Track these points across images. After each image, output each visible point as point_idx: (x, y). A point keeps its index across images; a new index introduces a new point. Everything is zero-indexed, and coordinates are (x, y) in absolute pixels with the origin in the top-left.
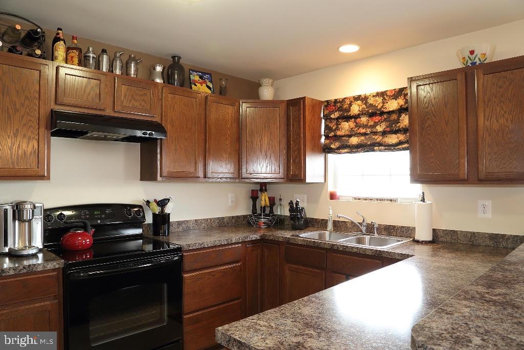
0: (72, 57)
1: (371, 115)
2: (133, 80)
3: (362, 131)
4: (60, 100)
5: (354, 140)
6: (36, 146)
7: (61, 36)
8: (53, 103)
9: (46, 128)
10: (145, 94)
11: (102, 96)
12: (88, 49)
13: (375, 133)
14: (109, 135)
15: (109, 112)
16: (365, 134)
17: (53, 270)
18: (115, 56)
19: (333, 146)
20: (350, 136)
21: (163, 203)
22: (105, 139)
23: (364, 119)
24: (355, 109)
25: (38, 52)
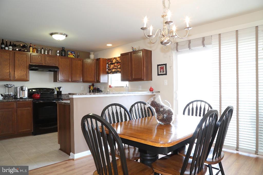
0: (34, 51)
1: (117, 63)
2: (50, 56)
3: (115, 67)
4: (31, 62)
5: (113, 70)
6: (26, 73)
7: (31, 45)
8: (30, 62)
9: (28, 69)
10: (53, 59)
11: (42, 60)
12: (38, 48)
13: (118, 68)
14: (44, 70)
15: (44, 64)
16: (116, 68)
17: (30, 101)
18: (46, 49)
19: (109, 72)
20: (113, 69)
21: (59, 88)
22: (43, 71)
23: (116, 64)
24: (114, 61)
25: (26, 50)
